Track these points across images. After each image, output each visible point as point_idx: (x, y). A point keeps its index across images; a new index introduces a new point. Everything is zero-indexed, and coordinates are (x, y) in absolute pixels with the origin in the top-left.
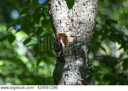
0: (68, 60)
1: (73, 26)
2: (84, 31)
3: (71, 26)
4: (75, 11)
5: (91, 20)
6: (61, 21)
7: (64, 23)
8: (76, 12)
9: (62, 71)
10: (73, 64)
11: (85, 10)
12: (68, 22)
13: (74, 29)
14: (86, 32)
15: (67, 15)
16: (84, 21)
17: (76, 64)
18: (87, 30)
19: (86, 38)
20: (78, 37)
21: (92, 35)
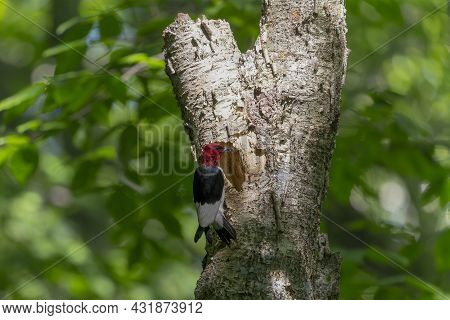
0: (249, 240)
1: (261, 113)
2: (301, 130)
3: (251, 113)
4: (263, 55)
5: (326, 87)
6: (213, 95)
7: (226, 104)
8: (268, 61)
9: (226, 284)
11: (301, 53)
12: (243, 99)
13: (265, 125)
14: (310, 132)
15: (234, 75)
16: (304, 91)
17: (278, 255)
18: (312, 127)
19: (312, 154)
20: (282, 152)
21: (332, 144)
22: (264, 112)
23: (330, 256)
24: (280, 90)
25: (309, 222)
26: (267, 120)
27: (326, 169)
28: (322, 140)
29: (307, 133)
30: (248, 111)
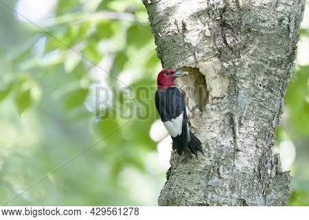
0: (209, 156)
1: (225, 42)
2: (261, 60)
3: (217, 42)
5: (285, 22)
6: (184, 25)
7: (195, 33)
9: (187, 194)
10: (226, 168)
12: (210, 29)
13: (229, 54)
14: (269, 62)
16: (266, 25)
17: (235, 171)
18: (271, 58)
19: (270, 82)
20: (243, 79)
21: (288, 73)
22: (228, 42)
23: (281, 174)
24: (244, 24)
25: (264, 143)
26: (231, 49)
27: (282, 95)
28: (279, 70)
29: (266, 63)
30: (214, 41)
